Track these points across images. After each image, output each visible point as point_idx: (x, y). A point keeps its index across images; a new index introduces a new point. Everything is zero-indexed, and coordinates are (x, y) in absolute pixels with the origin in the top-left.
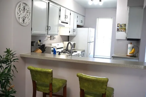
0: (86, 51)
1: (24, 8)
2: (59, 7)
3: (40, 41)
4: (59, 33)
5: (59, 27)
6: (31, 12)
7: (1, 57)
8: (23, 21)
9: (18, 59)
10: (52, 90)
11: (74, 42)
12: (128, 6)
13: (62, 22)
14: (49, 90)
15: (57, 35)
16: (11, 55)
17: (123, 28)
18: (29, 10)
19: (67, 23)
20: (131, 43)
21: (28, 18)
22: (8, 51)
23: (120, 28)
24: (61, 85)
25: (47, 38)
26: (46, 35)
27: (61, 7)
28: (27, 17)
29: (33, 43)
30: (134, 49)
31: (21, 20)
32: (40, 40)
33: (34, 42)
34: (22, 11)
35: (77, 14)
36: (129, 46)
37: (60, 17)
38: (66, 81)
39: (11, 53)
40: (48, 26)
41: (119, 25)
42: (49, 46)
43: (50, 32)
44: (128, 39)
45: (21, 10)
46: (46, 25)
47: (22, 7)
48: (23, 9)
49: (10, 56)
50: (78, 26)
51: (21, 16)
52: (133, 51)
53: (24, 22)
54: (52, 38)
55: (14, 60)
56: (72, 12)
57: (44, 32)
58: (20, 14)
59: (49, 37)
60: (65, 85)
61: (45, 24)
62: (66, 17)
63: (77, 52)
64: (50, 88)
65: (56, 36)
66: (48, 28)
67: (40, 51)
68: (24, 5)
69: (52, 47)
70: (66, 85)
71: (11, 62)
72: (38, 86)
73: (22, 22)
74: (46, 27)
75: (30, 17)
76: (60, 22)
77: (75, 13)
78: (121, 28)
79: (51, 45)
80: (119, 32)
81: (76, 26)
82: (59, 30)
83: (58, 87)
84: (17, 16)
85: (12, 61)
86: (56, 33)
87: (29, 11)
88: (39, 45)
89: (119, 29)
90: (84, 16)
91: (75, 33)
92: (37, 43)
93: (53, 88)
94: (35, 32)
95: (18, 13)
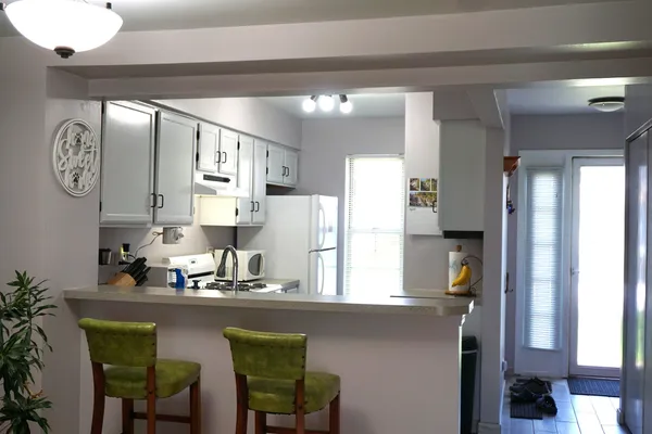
0: (304, 285)
1: (79, 141)
2: (194, 123)
3: (126, 247)
4: (195, 216)
5: (196, 195)
6: (98, 150)
7: (4, 299)
8: (76, 180)
9: (53, 306)
10: (156, 389)
11: (255, 252)
12: (434, 119)
13: (207, 178)
14: (146, 388)
15: (188, 224)
16: (30, 293)
17: (431, 194)
18: (93, 144)
19: (227, 180)
20: (459, 249)
21: (89, 170)
22: (21, 282)
23: (420, 194)
24: (182, 374)
25: (150, 237)
26: (149, 225)
27: (202, 123)
28: (87, 168)
29: (104, 254)
30: (468, 268)
31: (68, 180)
32: (126, 242)
33: (108, 250)
34: (71, 151)
35: (264, 144)
36: (453, 256)
37: (197, 159)
38: (198, 367)
39: (30, 286)
40: (154, 194)
41: (414, 184)
42: (161, 265)
43: (162, 215)
44: (448, 234)
45: (68, 146)
46: (147, 191)
47: (71, 138)
48: (74, 144)
49: (26, 297)
50: (272, 190)
51: (69, 166)
52: (462, 275)
53: (76, 186)
54: (171, 235)
55: (41, 308)
56: (243, 139)
57: (143, 216)
58: (64, 159)
59: (159, 234)
60: (196, 379)
61: (144, 188)
62: (220, 157)
63: (265, 286)
64: (148, 383)
65: (184, 230)
66: (155, 201)
67: (128, 280)
68: (79, 129)
69: (170, 270)
70: (199, 378)
71: (30, 315)
72: (110, 382)
73: (72, 185)
74: (149, 198)
75: (95, 168)
76: (199, 178)
77: (256, 141)
78: (424, 194)
79: (166, 261)
80: (418, 209)
81: (264, 189)
82: (195, 205)
83: (172, 380)
84: (57, 167)
85: (33, 312)
86: (186, 217)
87: (93, 149)
88: (122, 263)
89: (416, 199)
90: (296, 150)
91: (258, 217)
92: (117, 254)
93: (160, 383)
94: (112, 215)
95: (60, 158)
